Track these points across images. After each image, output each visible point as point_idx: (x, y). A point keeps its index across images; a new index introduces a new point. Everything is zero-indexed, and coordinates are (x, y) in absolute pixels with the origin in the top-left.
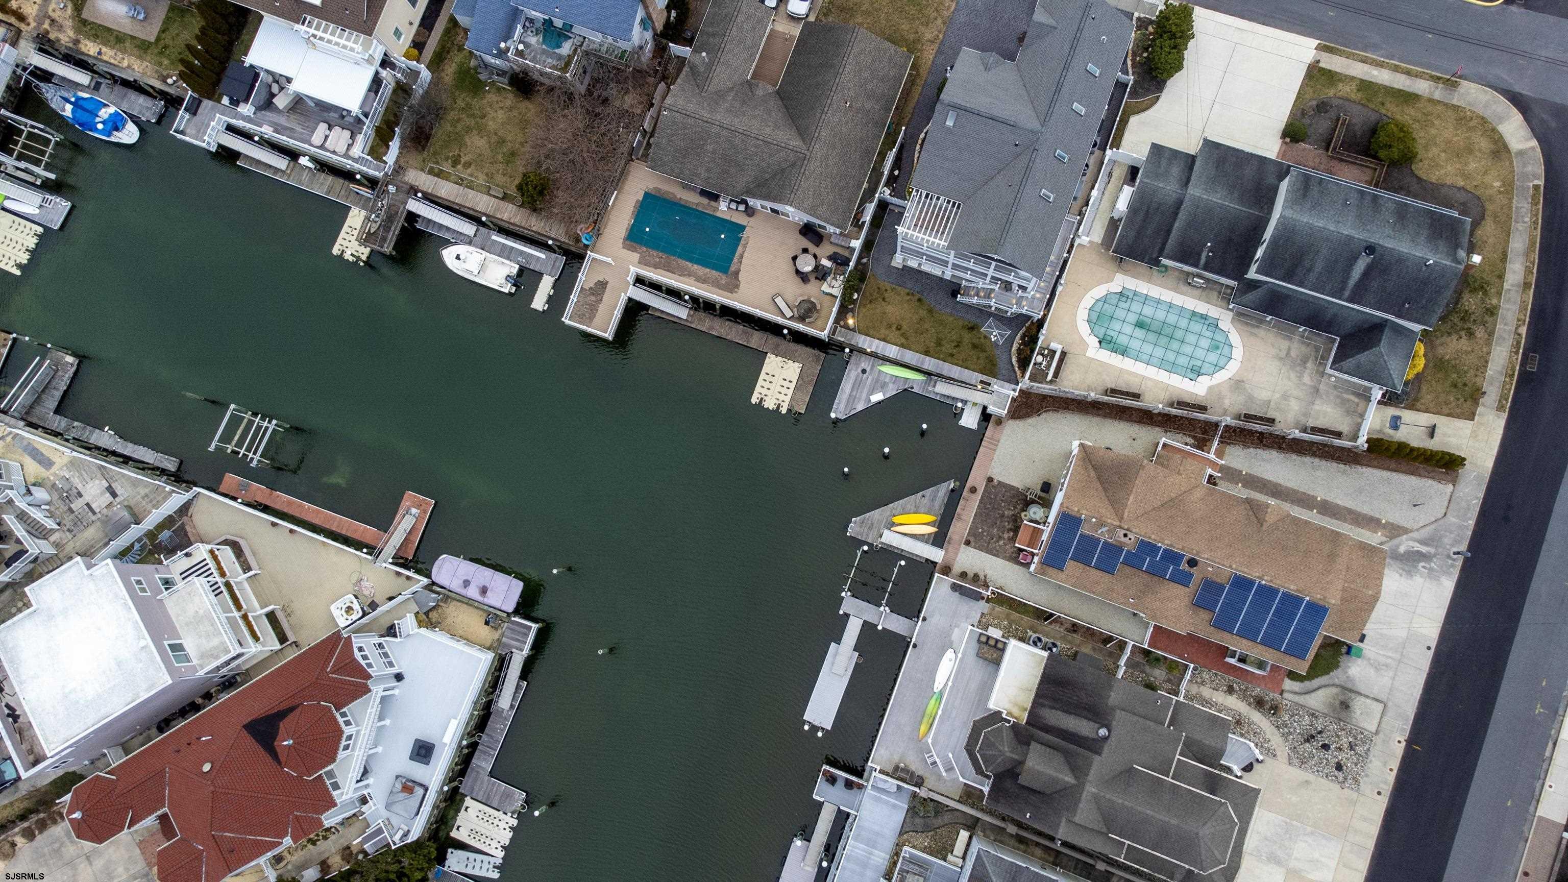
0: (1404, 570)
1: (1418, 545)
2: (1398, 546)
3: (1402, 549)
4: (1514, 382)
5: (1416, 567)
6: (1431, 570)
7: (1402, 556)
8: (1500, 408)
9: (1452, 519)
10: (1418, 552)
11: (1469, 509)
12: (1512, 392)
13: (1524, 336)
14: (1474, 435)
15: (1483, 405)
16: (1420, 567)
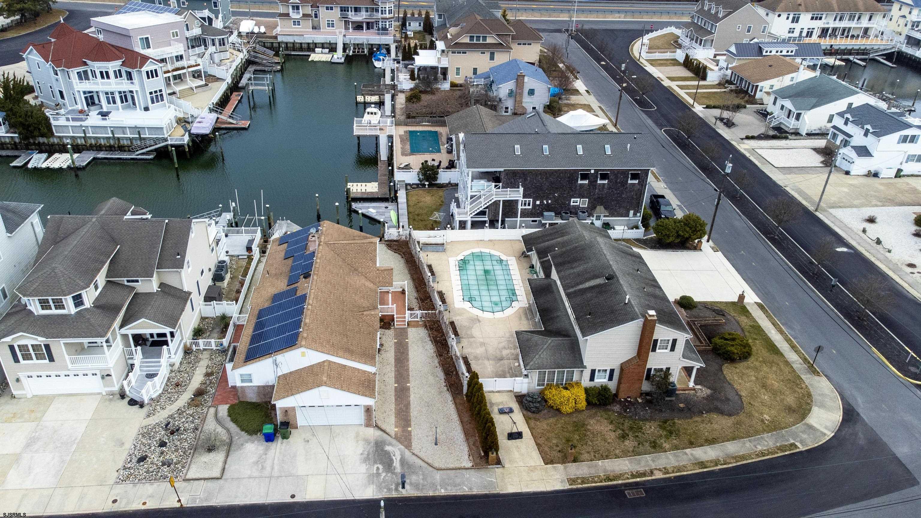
0: (368, 455)
1: (398, 459)
2: (390, 444)
3: (388, 448)
4: (604, 484)
5: (375, 462)
6: (378, 474)
7: (382, 450)
8: (572, 481)
9: (438, 476)
10: (392, 460)
11: (455, 486)
12: (594, 485)
13: (653, 478)
14: (532, 469)
15: (565, 468)
16: (376, 466)
